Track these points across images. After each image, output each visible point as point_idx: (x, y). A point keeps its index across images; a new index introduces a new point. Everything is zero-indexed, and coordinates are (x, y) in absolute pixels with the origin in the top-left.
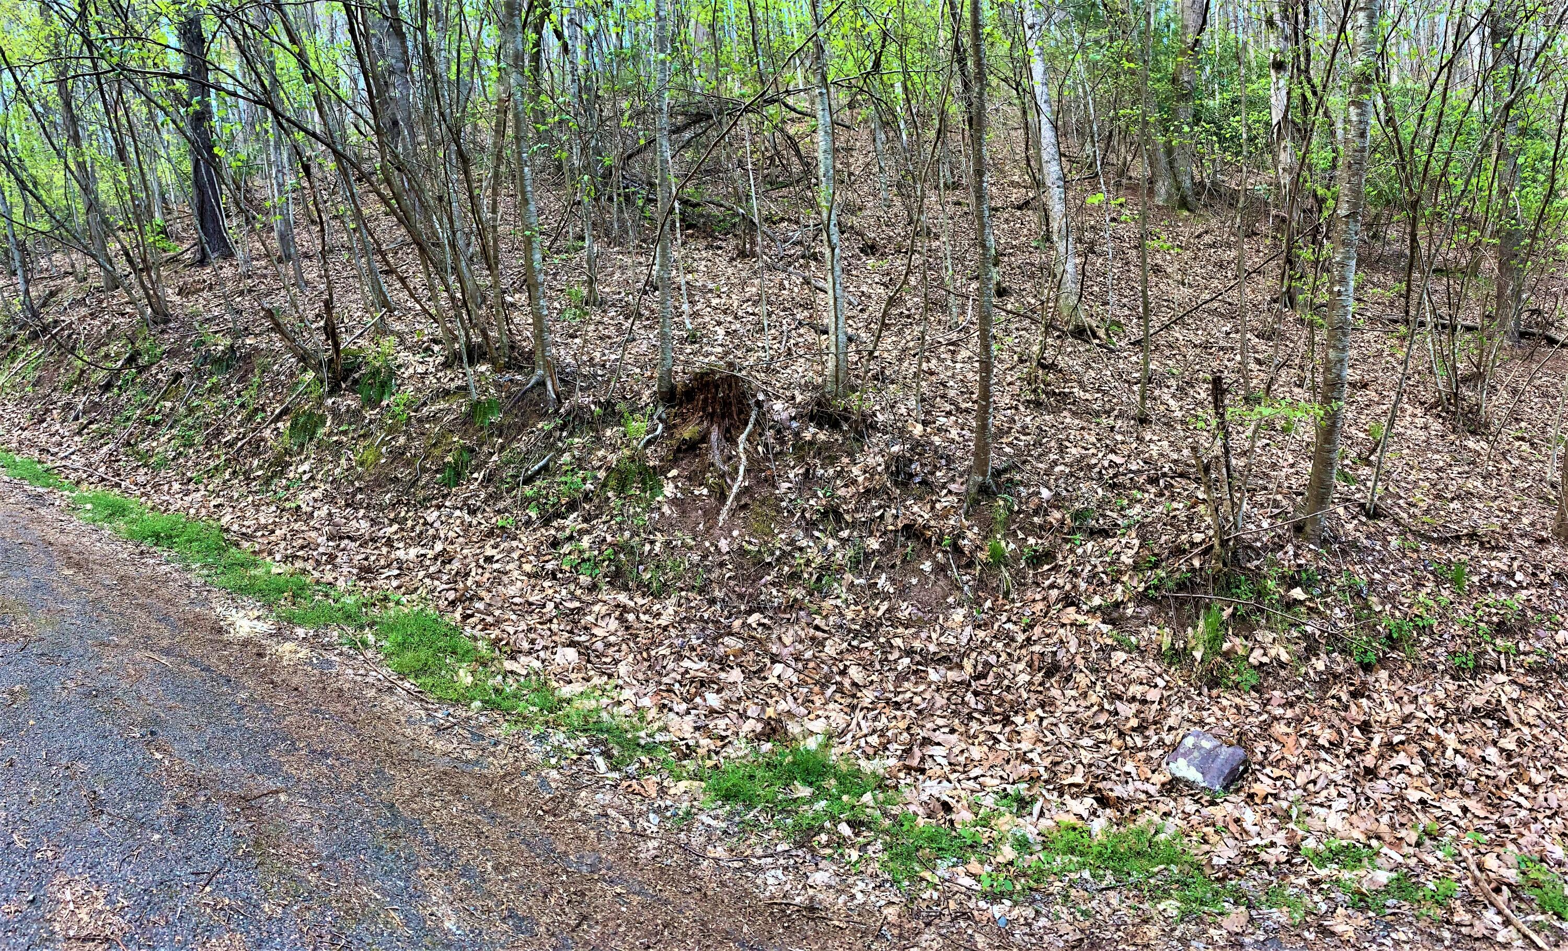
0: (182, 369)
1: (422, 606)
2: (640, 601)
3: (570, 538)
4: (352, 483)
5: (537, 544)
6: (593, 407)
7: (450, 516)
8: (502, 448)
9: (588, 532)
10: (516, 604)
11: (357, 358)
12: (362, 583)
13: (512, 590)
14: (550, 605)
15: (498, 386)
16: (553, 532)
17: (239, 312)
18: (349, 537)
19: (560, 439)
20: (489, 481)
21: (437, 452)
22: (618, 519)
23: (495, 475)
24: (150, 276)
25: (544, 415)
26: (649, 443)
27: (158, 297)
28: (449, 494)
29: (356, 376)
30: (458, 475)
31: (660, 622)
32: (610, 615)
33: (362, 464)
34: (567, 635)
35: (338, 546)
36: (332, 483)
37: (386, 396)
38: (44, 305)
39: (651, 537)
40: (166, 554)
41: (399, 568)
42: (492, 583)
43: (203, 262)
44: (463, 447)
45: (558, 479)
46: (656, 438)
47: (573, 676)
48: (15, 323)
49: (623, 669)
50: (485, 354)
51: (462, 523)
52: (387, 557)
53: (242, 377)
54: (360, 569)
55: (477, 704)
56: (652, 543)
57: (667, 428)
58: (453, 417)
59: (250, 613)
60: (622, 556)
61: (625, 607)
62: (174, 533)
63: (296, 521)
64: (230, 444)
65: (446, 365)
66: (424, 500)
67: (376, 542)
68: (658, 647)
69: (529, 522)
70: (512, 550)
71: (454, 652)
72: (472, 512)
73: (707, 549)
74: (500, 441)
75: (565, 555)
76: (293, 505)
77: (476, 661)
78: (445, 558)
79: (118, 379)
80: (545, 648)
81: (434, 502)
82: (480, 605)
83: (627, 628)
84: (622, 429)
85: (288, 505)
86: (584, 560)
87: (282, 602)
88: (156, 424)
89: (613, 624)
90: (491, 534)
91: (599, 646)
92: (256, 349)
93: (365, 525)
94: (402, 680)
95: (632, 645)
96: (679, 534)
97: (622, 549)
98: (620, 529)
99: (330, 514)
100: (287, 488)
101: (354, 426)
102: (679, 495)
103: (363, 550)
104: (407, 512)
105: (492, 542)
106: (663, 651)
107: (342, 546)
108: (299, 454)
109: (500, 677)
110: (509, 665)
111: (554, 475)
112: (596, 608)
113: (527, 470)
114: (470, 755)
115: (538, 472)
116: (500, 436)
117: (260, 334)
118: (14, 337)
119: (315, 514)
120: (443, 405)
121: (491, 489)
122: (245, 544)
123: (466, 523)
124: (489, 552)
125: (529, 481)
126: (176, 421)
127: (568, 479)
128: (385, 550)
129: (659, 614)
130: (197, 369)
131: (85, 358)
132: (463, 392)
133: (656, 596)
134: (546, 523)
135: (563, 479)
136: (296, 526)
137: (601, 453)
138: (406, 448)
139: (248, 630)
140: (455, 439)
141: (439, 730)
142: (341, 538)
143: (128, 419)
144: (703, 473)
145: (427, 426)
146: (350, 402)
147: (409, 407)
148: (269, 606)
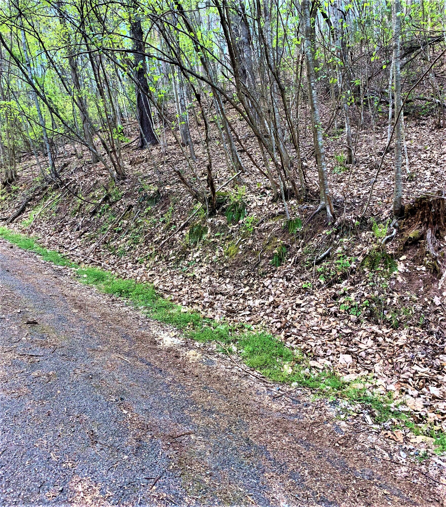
0: (133, 203)
1: (263, 331)
2: (385, 331)
3: (344, 294)
4: (222, 264)
5: (325, 297)
6: (354, 221)
7: (277, 282)
8: (304, 245)
9: (353, 291)
10: (315, 330)
11: (224, 197)
12: (229, 319)
13: (312, 323)
14: (334, 331)
15: (301, 211)
16: (333, 291)
17: (161, 173)
18: (221, 293)
19: (335, 239)
20: (297, 263)
21: (269, 248)
22: (371, 284)
23: (300, 260)
24: (116, 155)
25: (326, 226)
26: (388, 240)
27: (120, 166)
28: (276, 270)
29: (224, 206)
30: (281, 260)
31: (398, 343)
32: (368, 337)
33: (227, 254)
34: (345, 348)
35: (215, 298)
36: (211, 263)
37: (241, 218)
38: (61, 171)
39: (391, 294)
40: (125, 301)
41: (250, 311)
42: (301, 319)
43: (142, 147)
44: (284, 245)
45: (335, 262)
46: (392, 237)
47: (350, 370)
48: (47, 181)
49: (377, 368)
50: (294, 194)
51: (283, 286)
52: (243, 304)
53: (163, 207)
54: (227, 311)
55: (295, 384)
56: (392, 298)
57: (399, 231)
58: (277, 229)
59: (171, 334)
60: (373, 305)
61: (377, 333)
62: (130, 290)
63: (193, 283)
64: (158, 242)
65: (273, 201)
66: (263, 274)
67: (237, 296)
68: (397, 357)
69: (319, 286)
70: (311, 300)
71: (281, 356)
72: (289, 280)
73: (426, 302)
74: (302, 241)
75: (341, 303)
76: (192, 275)
77: (294, 360)
78: (274, 304)
79: (100, 208)
80: (333, 354)
81: (268, 275)
82: (295, 331)
83: (378, 345)
84: (372, 233)
85: (188, 275)
86: (352, 307)
87: (187, 328)
88: (119, 232)
89: (370, 343)
90: (299, 292)
91: (363, 354)
92: (170, 192)
93: (230, 287)
94: (253, 371)
95: (382, 355)
96: (408, 293)
97: (374, 301)
98: (373, 290)
99: (210, 281)
100: (188, 266)
101: (223, 234)
102: (407, 270)
103: (229, 301)
104: (254, 281)
105: (300, 296)
106: (400, 359)
107: (217, 298)
108: (194, 247)
109: (307, 370)
110: (312, 363)
111: (333, 259)
112: (360, 333)
113: (318, 257)
114: (292, 411)
115: (324, 258)
116: (302, 239)
117: (173, 184)
118: (46, 188)
119: (202, 281)
120: (271, 222)
121: (298, 267)
122: (167, 296)
123: (285, 286)
124: (299, 302)
125: (319, 263)
126: (129, 231)
127: (341, 261)
128: (242, 301)
129: (397, 339)
130: (141, 203)
131: (83, 198)
132: (282, 215)
133: (395, 328)
134: (330, 286)
135: (338, 261)
136: (193, 286)
137: (359, 247)
138: (252, 246)
139: (170, 343)
140: (278, 241)
141: (274, 398)
142: (217, 294)
143: (105, 230)
144: (422, 257)
145: (264, 234)
146: (220, 220)
147: (254, 224)
148: (180, 330)
